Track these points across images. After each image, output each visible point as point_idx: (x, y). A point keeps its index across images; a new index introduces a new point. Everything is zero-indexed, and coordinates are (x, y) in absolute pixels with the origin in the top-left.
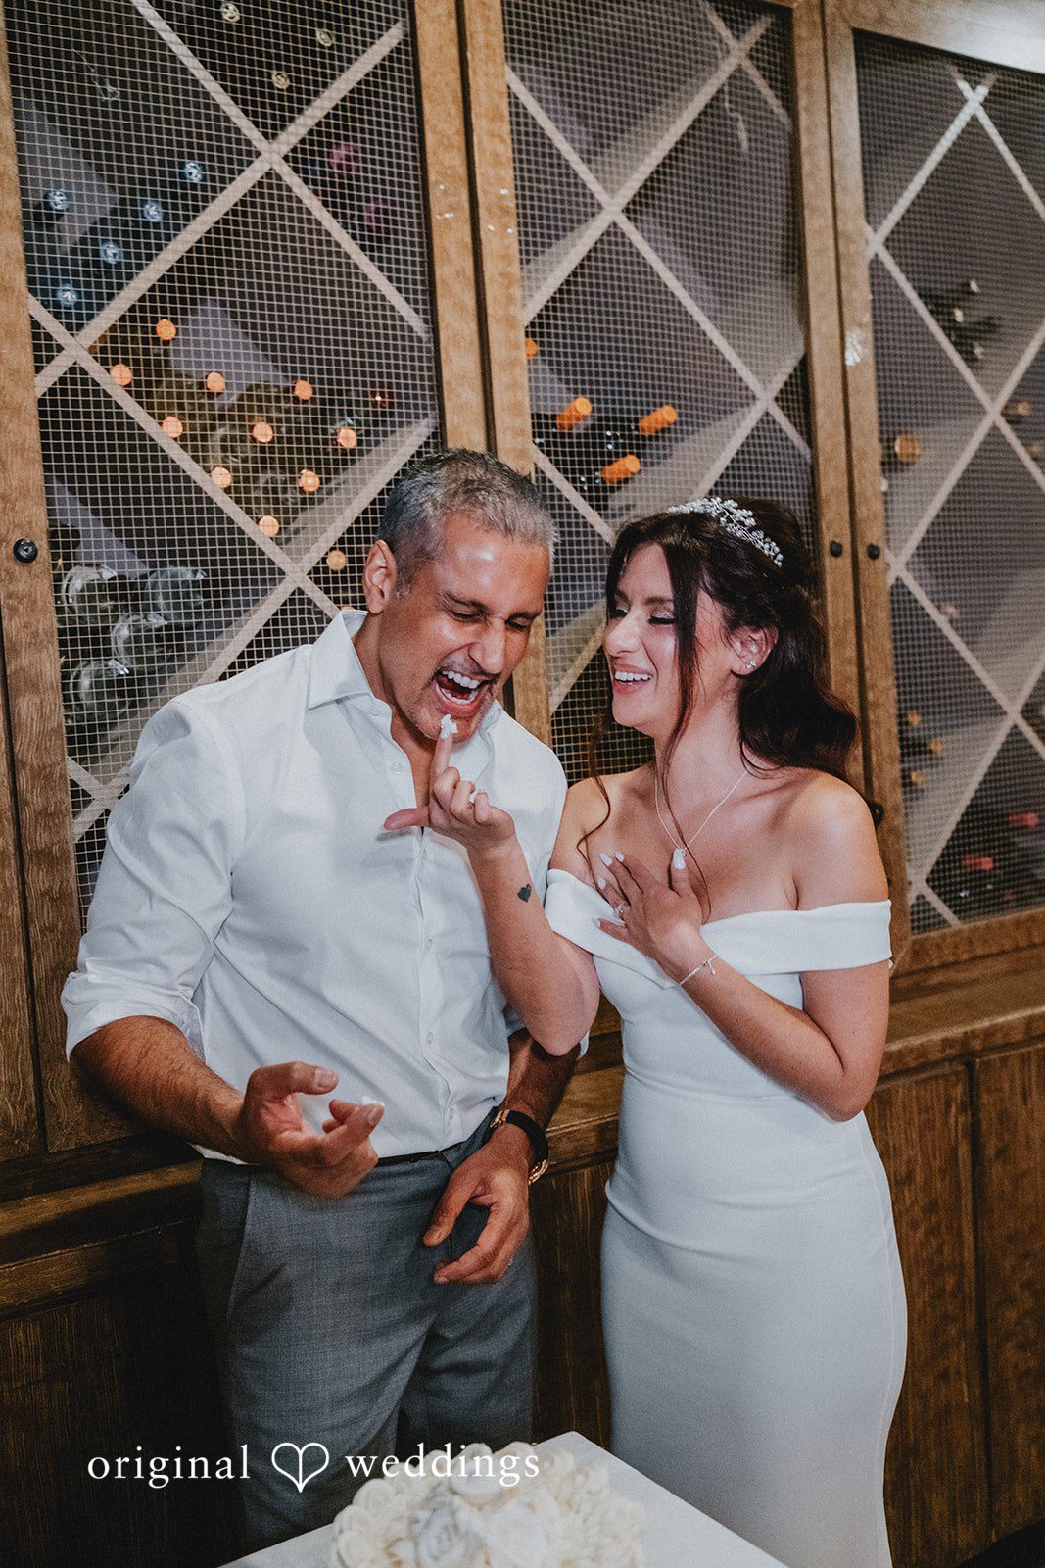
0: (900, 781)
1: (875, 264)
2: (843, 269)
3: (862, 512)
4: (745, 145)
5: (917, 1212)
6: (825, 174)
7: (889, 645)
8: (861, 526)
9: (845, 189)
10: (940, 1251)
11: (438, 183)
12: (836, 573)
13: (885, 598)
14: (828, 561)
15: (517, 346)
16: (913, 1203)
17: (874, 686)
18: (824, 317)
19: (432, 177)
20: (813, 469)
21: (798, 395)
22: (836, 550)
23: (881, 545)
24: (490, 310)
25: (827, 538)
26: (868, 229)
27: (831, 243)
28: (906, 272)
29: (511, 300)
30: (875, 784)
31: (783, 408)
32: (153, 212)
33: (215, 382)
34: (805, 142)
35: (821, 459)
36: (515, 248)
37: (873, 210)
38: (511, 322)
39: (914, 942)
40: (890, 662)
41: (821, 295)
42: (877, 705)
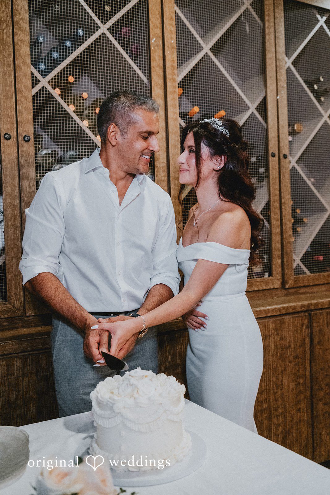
0: (292, 228)
1: (288, 70)
2: (278, 70)
3: (282, 144)
4: (248, 31)
5: (291, 358)
6: (273, 41)
7: (289, 185)
8: (281, 149)
9: (279, 46)
10: (298, 371)
11: (153, 38)
12: (273, 162)
13: (288, 171)
14: (271, 158)
15: (175, 87)
16: (291, 355)
17: (284, 197)
18: (271, 84)
19: (151, 36)
20: (267, 130)
21: (263, 108)
22: (273, 155)
23: (288, 154)
24: (167, 76)
25: (271, 151)
26: (286, 58)
27: (274, 62)
28: (298, 72)
29: (174, 73)
30: (284, 227)
31: (258, 111)
32: (68, 44)
33: (85, 95)
34: (267, 31)
35: (269, 127)
36: (176, 59)
37: (288, 52)
38: (174, 80)
39: (295, 278)
40: (290, 190)
41: (271, 77)
42: (284, 203)
